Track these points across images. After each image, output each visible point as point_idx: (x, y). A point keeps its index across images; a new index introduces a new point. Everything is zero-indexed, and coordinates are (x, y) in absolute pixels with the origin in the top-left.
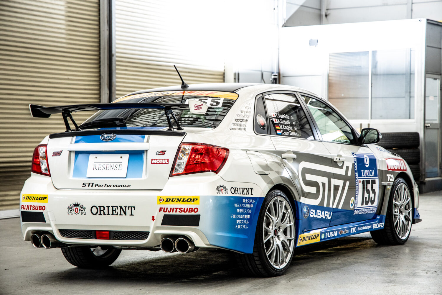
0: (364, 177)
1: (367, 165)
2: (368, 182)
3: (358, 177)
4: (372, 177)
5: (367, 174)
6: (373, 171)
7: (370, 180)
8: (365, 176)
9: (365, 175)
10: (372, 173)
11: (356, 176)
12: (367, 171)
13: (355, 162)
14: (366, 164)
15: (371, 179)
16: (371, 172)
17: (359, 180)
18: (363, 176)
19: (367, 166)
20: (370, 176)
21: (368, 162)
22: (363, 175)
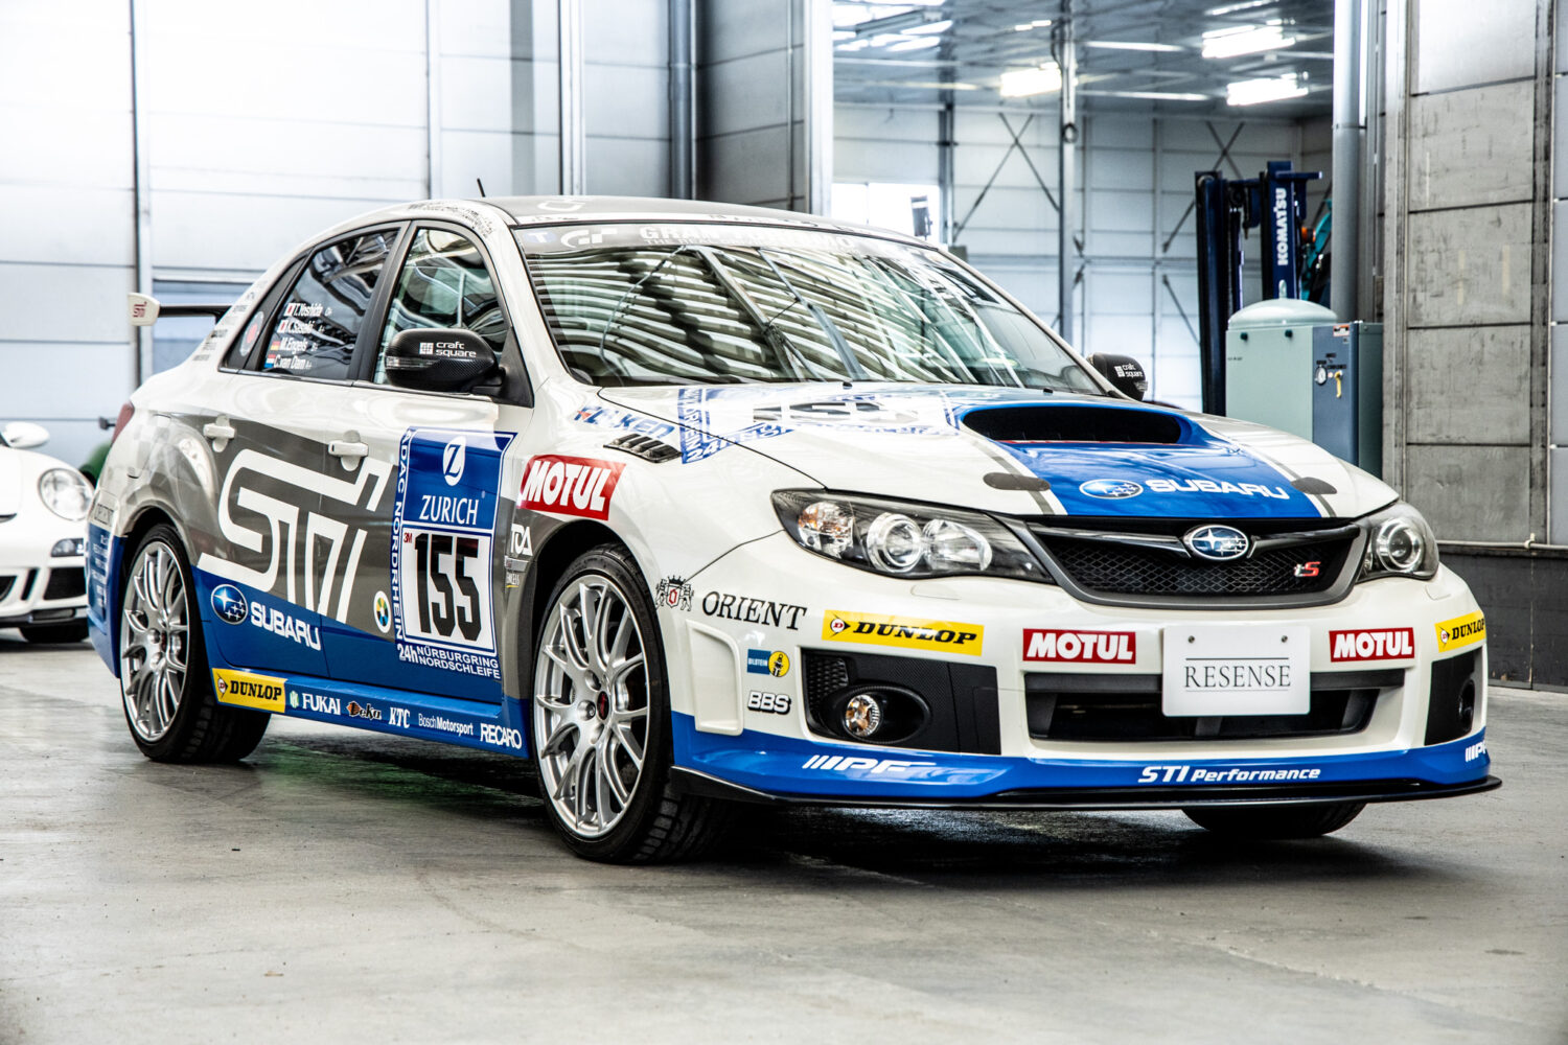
0: (430, 521)
1: (455, 475)
2: (442, 545)
3: (405, 519)
4: (464, 525)
5: (445, 513)
6: (477, 501)
7: (451, 538)
8: (434, 519)
9: (435, 516)
10: (470, 511)
11: (397, 514)
12: (447, 499)
13: (405, 462)
14: (448, 473)
15: (455, 536)
16: (464, 507)
17: (406, 530)
18: (426, 518)
19: (452, 481)
20: (456, 523)
21: (459, 465)
22: (426, 514)
